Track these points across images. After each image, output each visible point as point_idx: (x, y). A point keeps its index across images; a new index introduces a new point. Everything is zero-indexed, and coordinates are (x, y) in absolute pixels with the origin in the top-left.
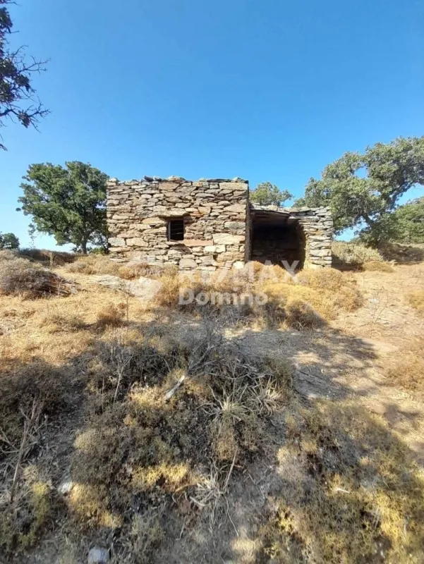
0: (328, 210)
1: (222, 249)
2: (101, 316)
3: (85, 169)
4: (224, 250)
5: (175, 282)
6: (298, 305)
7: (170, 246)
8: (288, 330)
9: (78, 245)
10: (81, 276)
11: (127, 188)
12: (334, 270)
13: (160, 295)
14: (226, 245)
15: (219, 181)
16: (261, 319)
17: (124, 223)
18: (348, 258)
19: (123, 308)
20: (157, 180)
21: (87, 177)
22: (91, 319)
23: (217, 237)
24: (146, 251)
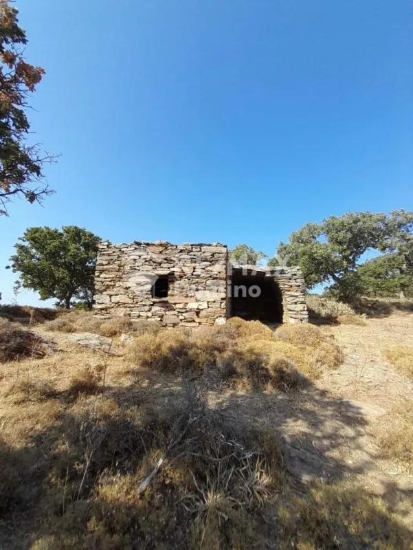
0: (298, 269)
1: (204, 305)
2: (75, 381)
3: (80, 232)
4: (206, 307)
5: (158, 340)
6: (282, 364)
7: (154, 303)
8: (274, 392)
9: (61, 300)
10: (59, 335)
11: (117, 250)
12: (312, 325)
13: (141, 354)
14: (208, 302)
15: (201, 245)
16: (245, 380)
17: (111, 281)
18: (324, 312)
19: (100, 371)
20: (145, 244)
21: (80, 239)
22: (63, 385)
23: (199, 295)
24: (130, 307)
